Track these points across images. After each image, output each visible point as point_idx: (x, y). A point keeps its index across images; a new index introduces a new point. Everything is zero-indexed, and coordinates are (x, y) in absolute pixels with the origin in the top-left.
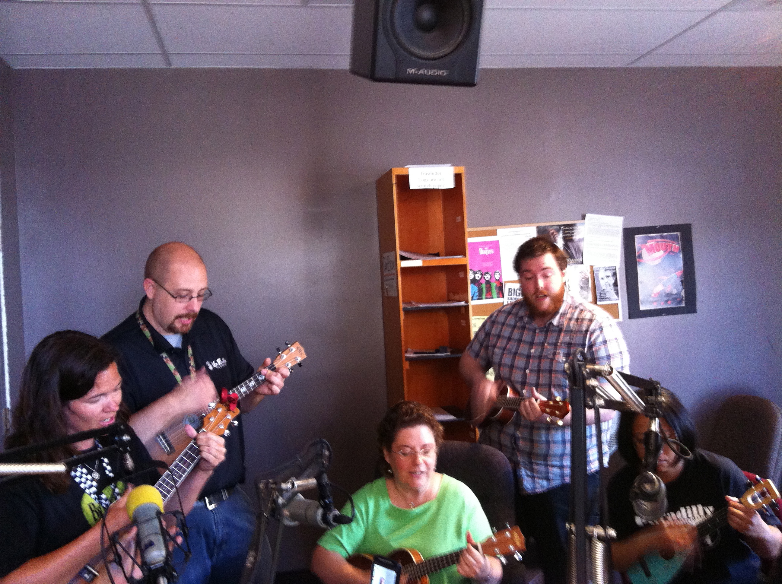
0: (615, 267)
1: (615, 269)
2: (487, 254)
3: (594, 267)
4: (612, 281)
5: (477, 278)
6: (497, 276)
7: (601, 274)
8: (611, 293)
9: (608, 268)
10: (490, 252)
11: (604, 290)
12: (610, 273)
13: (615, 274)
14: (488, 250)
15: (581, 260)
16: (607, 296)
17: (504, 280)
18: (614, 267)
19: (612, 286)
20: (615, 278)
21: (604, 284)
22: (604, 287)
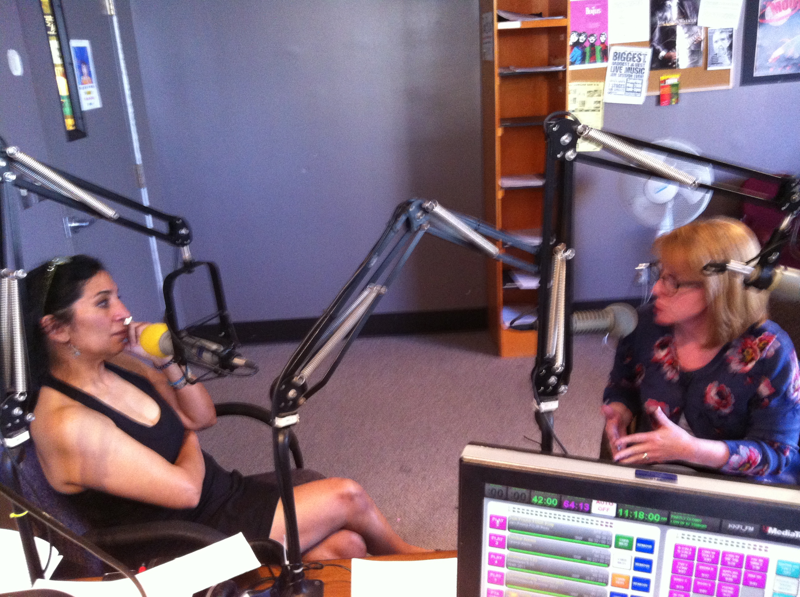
0: (733, 29)
1: (732, 31)
2: (594, 15)
3: (709, 29)
4: (727, 43)
5: (581, 41)
6: (603, 39)
7: (716, 37)
8: (724, 58)
9: (724, 30)
10: (597, 11)
11: (716, 54)
12: (725, 35)
13: (731, 36)
14: (595, 10)
15: (695, 21)
16: (719, 62)
17: (610, 42)
18: (731, 28)
19: (726, 50)
20: (730, 41)
21: (718, 48)
22: (716, 51)
